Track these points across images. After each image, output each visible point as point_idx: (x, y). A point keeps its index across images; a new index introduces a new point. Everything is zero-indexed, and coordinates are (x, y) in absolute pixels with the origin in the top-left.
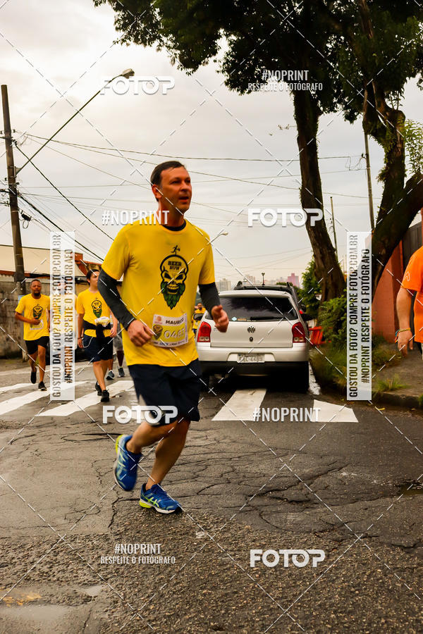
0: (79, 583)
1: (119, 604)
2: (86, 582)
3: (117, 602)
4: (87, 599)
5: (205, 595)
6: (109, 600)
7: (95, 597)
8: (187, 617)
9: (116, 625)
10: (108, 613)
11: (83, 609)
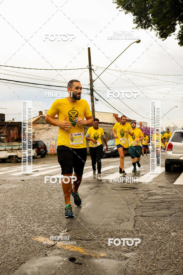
0: (122, 251)
1: (140, 262)
2: (125, 250)
3: (139, 261)
4: (126, 258)
5: (177, 261)
6: (136, 260)
7: (129, 257)
8: (170, 271)
9: (139, 271)
10: (135, 265)
11: (124, 263)
